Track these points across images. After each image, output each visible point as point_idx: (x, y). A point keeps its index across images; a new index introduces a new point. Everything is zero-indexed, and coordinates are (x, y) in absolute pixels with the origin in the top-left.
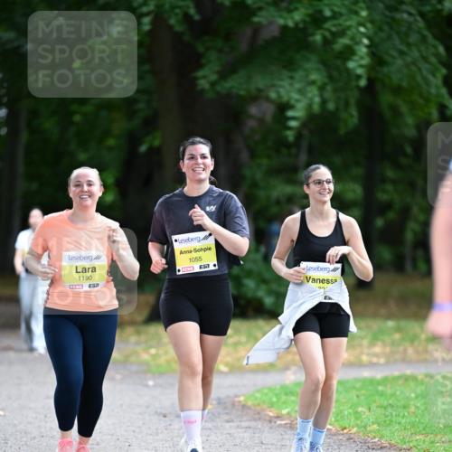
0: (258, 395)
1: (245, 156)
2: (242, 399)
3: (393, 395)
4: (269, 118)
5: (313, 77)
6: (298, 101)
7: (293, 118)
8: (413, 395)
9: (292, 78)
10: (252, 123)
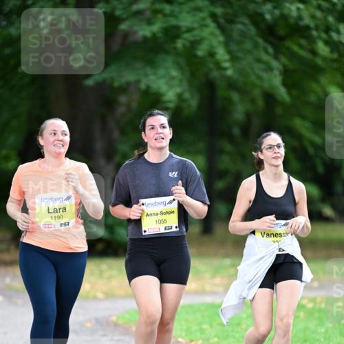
1: (116, 134)
2: (114, 319)
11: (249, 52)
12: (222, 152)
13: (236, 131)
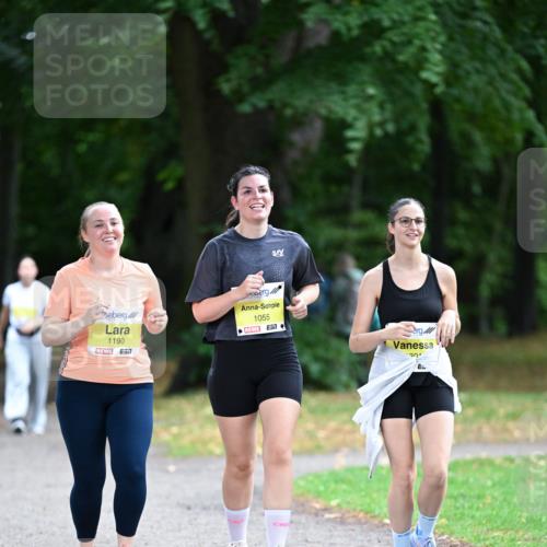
0: (302, 483)
3: (466, 482)
4: (314, 147)
5: (371, 91)
6: (355, 119)
7: (354, 139)
8: (489, 483)
9: (343, 93)
10: (293, 155)
11: (493, 63)
12: (453, 222)
13: (477, 189)
